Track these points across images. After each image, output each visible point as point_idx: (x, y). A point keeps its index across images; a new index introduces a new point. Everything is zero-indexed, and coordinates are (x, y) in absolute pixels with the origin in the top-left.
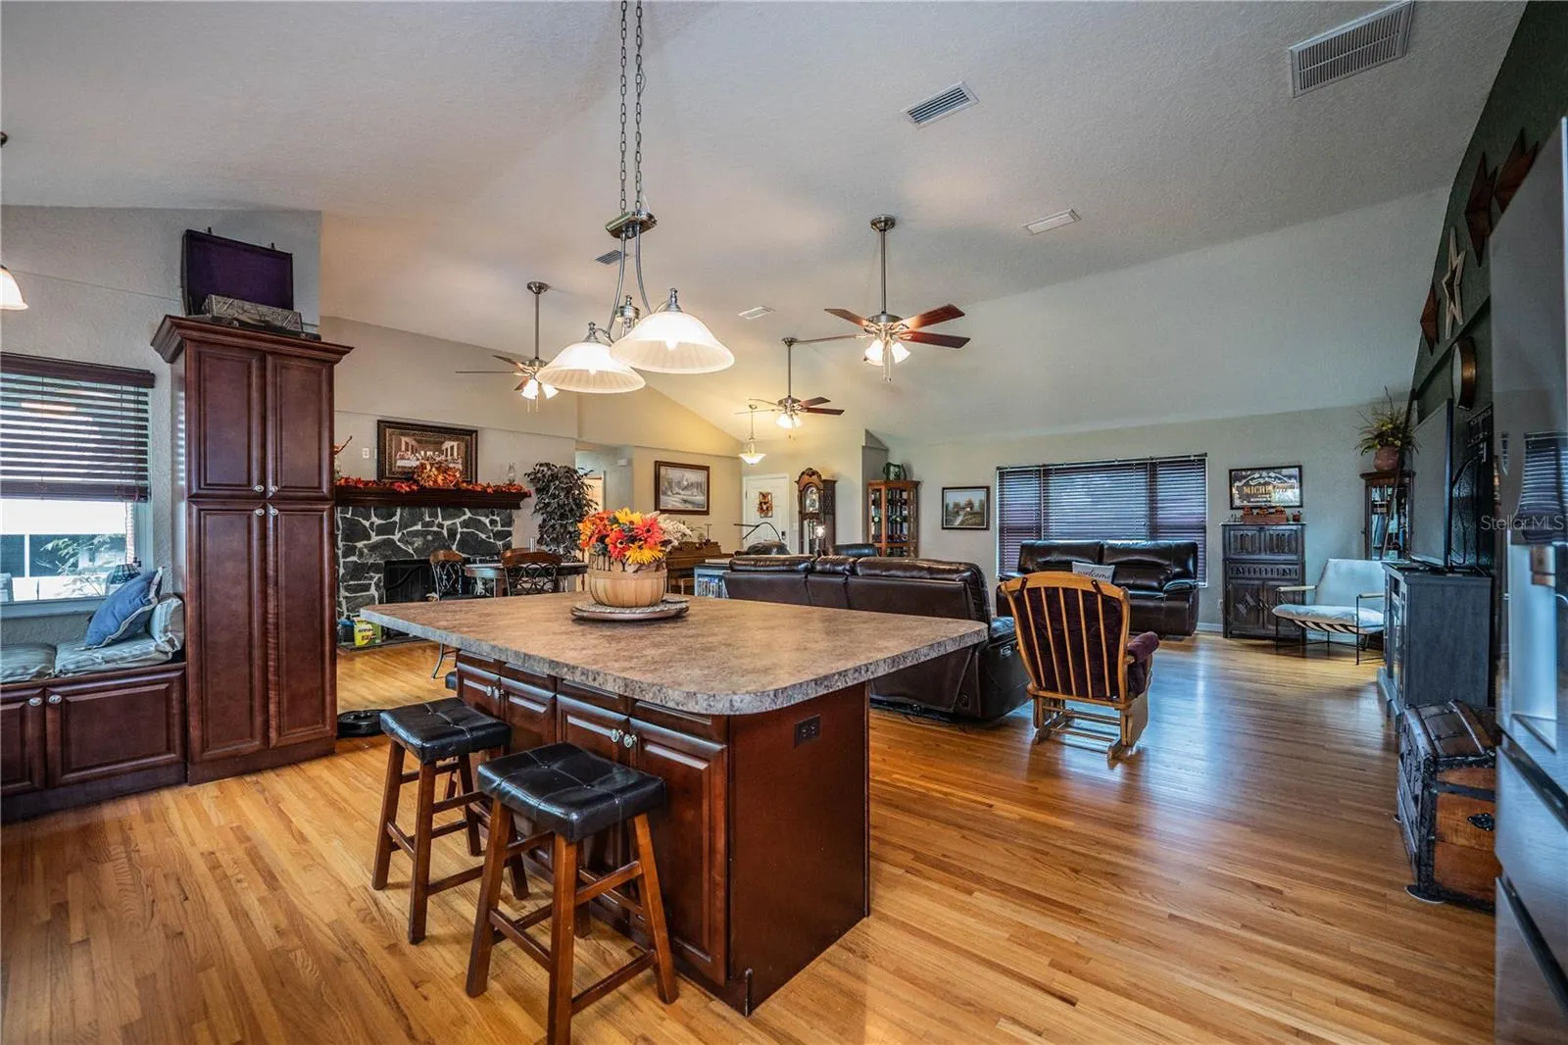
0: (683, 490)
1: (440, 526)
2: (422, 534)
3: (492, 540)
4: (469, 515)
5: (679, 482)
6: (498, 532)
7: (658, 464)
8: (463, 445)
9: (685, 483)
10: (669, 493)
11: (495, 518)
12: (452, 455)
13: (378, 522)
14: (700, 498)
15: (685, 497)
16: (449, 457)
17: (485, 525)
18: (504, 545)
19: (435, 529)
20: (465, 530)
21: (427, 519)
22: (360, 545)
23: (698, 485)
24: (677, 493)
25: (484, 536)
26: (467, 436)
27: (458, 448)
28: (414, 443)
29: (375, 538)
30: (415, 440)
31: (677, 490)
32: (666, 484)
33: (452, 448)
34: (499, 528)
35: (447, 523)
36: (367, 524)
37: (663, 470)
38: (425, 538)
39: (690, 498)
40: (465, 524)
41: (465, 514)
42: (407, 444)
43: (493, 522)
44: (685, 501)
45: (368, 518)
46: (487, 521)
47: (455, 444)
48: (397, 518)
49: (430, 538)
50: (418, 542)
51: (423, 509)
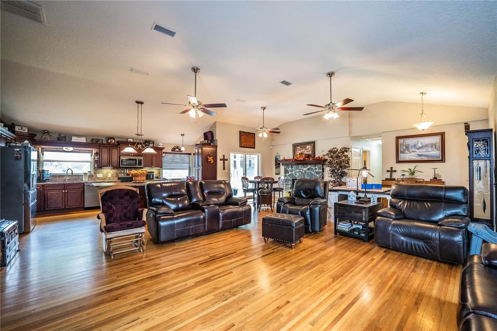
0: (417, 149)
1: (303, 170)
2: (299, 172)
3: (315, 174)
4: (309, 167)
5: (415, 145)
6: (317, 172)
7: (398, 138)
8: (311, 146)
9: (421, 145)
10: (407, 152)
11: (316, 167)
12: (309, 150)
13: (290, 169)
14: (436, 153)
15: (420, 153)
16: (308, 151)
17: (314, 170)
18: (319, 176)
19: (302, 171)
20: (308, 171)
21: (300, 168)
22: (287, 174)
23: (433, 146)
24: (413, 152)
25: (313, 173)
26: (313, 144)
27: (310, 147)
28: (300, 148)
29: (290, 173)
30: (300, 147)
31: (413, 150)
32: (404, 148)
33: (309, 148)
34: (317, 170)
35: (304, 169)
36: (288, 169)
37: (401, 141)
38: (299, 173)
39: (424, 153)
40: (308, 169)
41: (308, 166)
42: (299, 149)
43: (316, 169)
44: (420, 155)
45: (288, 168)
46: (314, 168)
47: (309, 146)
48: (294, 168)
49: (300, 173)
50: (298, 174)
51: (299, 166)
